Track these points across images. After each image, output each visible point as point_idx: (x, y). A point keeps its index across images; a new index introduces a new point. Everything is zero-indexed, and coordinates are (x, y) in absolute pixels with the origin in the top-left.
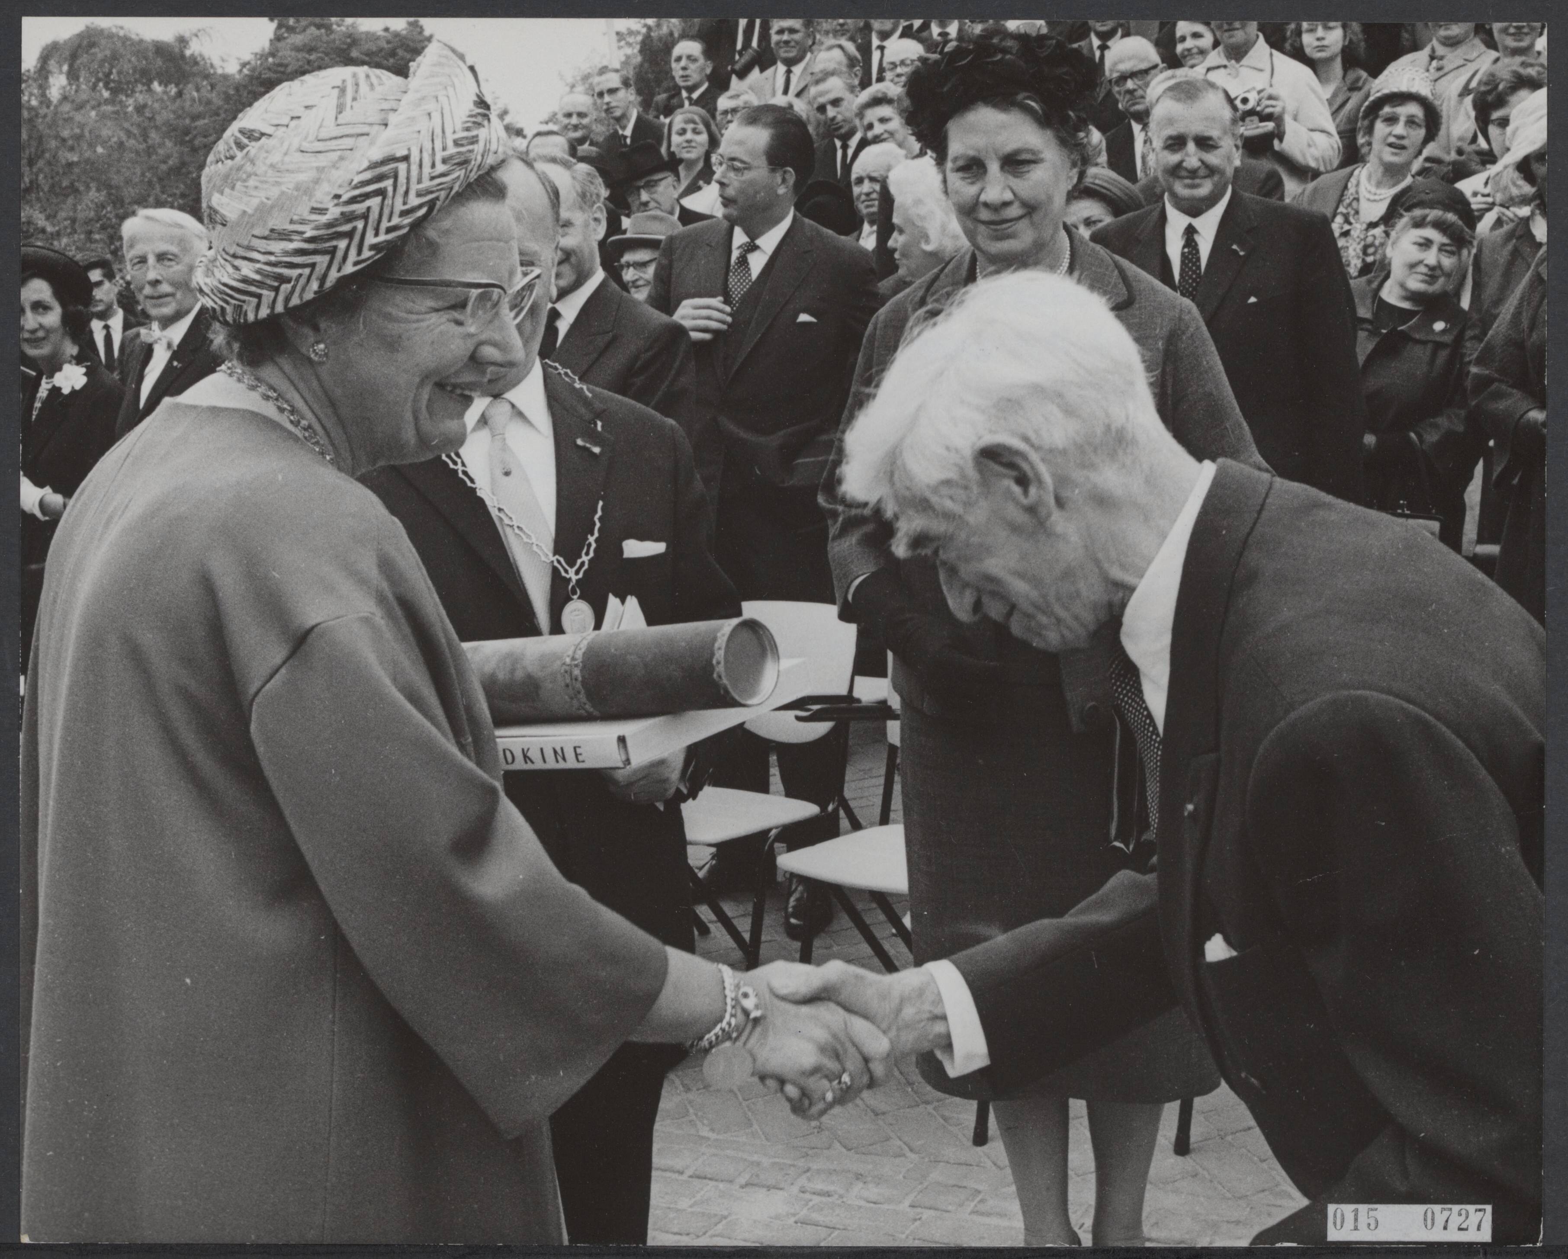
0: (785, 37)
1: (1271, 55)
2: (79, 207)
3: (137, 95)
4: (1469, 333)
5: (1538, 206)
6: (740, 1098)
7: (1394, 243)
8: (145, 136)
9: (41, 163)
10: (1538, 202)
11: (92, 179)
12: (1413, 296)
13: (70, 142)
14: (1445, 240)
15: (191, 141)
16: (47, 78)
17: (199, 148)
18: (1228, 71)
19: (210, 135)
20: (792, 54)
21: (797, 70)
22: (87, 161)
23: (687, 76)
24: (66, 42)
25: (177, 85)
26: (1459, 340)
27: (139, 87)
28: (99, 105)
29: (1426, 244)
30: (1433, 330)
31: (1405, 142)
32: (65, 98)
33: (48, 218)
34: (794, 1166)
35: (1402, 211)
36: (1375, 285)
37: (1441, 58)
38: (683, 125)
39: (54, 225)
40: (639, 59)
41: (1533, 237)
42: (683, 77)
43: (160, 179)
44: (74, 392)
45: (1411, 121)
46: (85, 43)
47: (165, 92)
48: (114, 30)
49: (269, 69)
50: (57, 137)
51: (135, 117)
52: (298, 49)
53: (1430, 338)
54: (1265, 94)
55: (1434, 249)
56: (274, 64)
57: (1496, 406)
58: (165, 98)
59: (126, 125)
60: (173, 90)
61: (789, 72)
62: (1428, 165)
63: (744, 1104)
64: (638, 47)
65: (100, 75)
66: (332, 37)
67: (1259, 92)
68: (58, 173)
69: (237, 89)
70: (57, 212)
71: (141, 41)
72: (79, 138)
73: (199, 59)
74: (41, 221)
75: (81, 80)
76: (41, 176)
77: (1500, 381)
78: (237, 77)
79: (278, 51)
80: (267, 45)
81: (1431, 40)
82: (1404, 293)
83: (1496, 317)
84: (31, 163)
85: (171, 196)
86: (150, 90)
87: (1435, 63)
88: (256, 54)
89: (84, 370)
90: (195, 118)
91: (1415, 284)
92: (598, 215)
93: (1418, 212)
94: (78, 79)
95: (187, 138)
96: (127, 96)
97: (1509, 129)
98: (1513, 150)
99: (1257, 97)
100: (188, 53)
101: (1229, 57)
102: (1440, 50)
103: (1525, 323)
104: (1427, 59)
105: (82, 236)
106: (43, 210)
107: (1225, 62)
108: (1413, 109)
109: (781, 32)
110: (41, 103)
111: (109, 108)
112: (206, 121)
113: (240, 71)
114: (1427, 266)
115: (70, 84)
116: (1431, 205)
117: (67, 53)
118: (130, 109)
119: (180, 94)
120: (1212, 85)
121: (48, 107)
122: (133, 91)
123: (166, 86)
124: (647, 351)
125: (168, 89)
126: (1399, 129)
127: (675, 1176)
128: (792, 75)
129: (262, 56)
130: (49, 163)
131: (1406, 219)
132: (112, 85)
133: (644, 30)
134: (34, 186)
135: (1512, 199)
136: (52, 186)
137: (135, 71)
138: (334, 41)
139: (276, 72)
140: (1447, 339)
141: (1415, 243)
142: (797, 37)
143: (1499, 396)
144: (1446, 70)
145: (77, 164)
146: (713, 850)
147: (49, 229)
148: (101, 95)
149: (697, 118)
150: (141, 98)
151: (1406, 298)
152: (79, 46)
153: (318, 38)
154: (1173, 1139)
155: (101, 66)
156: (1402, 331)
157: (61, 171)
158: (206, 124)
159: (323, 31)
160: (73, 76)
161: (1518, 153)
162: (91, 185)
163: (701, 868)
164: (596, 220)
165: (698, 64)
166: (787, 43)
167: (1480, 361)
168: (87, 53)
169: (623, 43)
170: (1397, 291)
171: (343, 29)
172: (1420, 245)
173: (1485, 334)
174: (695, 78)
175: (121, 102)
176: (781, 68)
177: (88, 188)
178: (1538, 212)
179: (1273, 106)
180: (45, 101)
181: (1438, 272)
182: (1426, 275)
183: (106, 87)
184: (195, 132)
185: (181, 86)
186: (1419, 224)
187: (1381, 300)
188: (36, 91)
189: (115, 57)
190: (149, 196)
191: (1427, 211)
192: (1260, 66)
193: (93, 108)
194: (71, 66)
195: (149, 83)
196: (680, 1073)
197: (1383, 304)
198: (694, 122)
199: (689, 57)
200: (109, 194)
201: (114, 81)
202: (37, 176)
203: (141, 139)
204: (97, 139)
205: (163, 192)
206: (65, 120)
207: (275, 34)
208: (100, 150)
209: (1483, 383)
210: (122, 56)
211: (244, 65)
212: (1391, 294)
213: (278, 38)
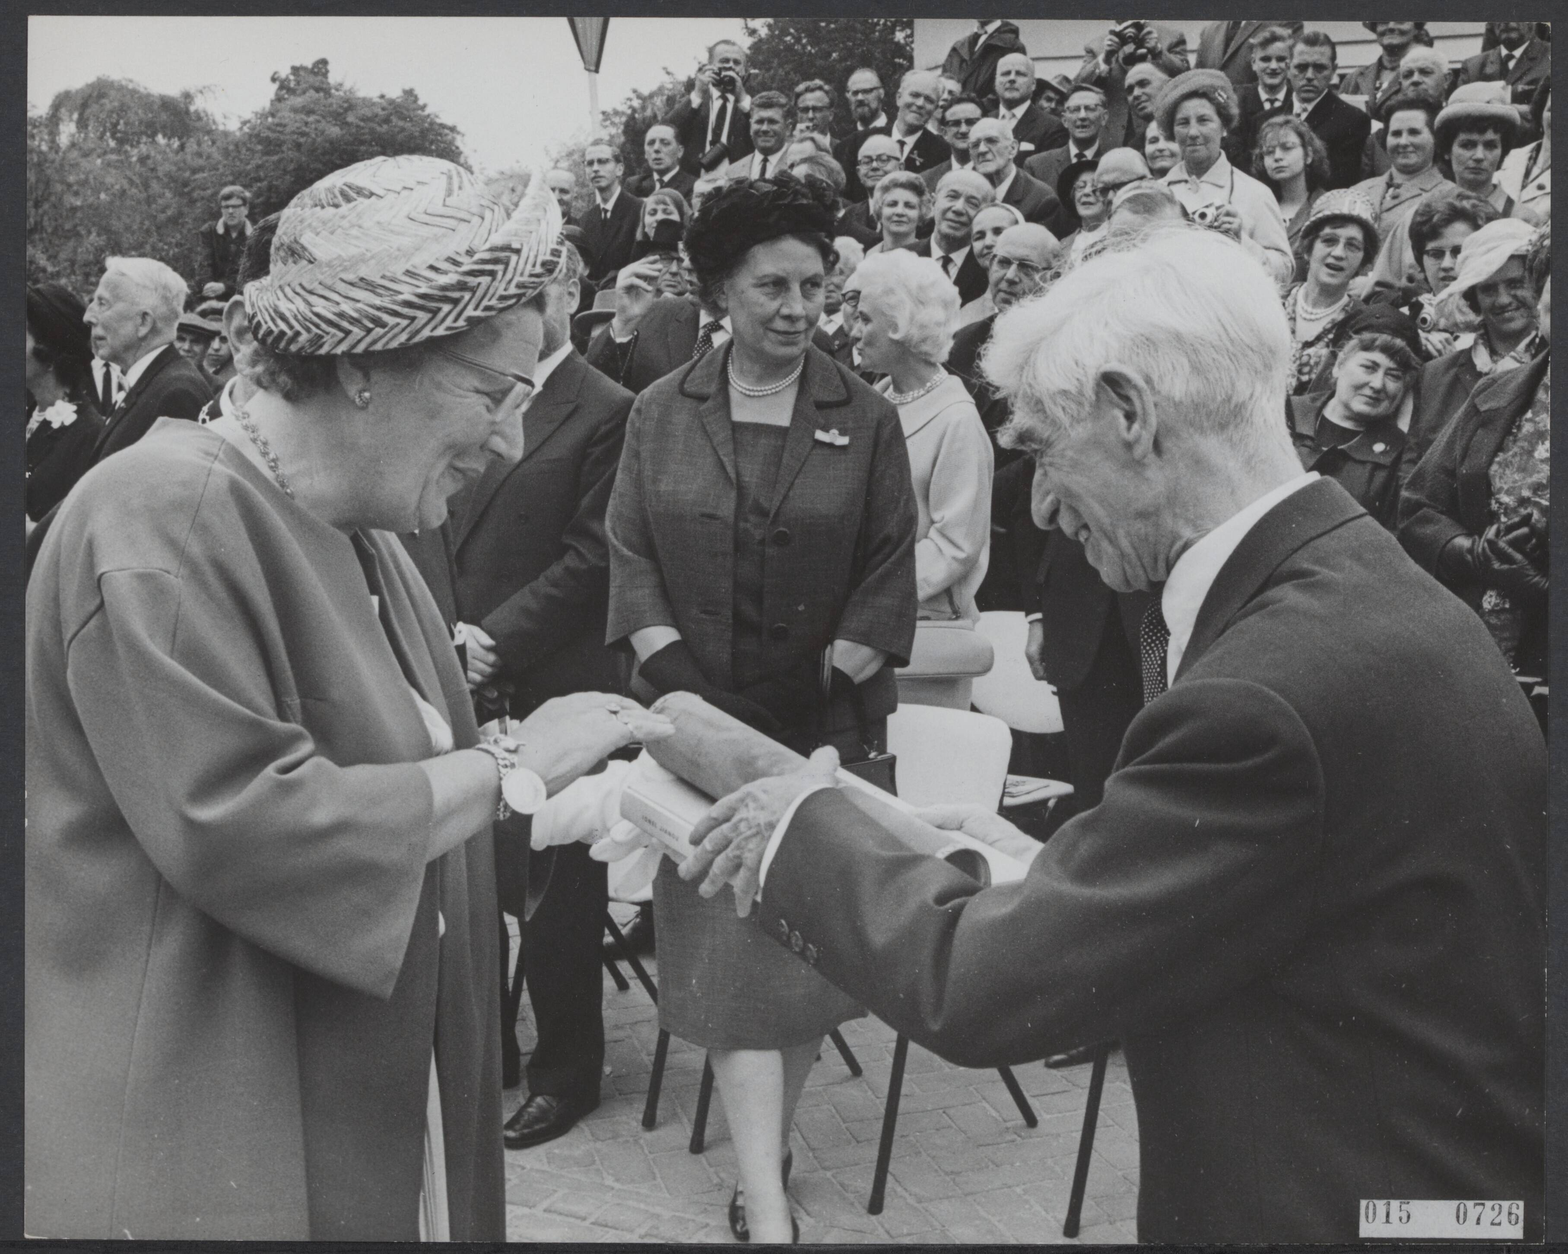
0: (765, 127)
1: (1232, 173)
2: (80, 250)
3: (142, 146)
4: (1406, 457)
5: (1481, 336)
6: (646, 1152)
7: (1341, 364)
8: (146, 186)
9: (46, 206)
10: (1482, 331)
11: (94, 224)
12: (1357, 417)
13: (75, 188)
14: (1392, 365)
15: (189, 193)
16: (57, 125)
17: (196, 201)
18: (1188, 186)
19: (208, 188)
20: (771, 143)
21: (774, 159)
22: (90, 206)
23: (659, 159)
24: (77, 92)
25: (180, 138)
26: (1397, 461)
27: (144, 139)
28: (105, 153)
29: (1373, 367)
30: (1373, 451)
31: (1342, 264)
32: (73, 145)
33: (48, 259)
34: (693, 1221)
35: (1351, 333)
36: (1318, 404)
37: (1398, 186)
38: (654, 206)
39: (54, 266)
40: (622, 139)
41: (1474, 366)
42: (656, 159)
43: (158, 228)
44: (63, 428)
45: (1350, 243)
46: (95, 94)
47: (168, 145)
48: (124, 83)
49: (269, 128)
50: (63, 182)
51: (138, 166)
52: (295, 110)
53: (1370, 459)
54: (1223, 210)
55: (1380, 373)
56: (273, 124)
57: (1423, 530)
58: (168, 150)
59: (128, 173)
60: (176, 143)
61: (765, 161)
62: (1378, 289)
63: (651, 1156)
64: (622, 127)
65: (108, 125)
66: (330, 100)
67: (1218, 208)
68: (61, 217)
69: (237, 145)
70: (58, 253)
71: (149, 95)
72: (84, 183)
73: (202, 115)
74: (42, 260)
75: (90, 128)
76: (46, 218)
77: (1429, 506)
78: (238, 134)
79: (278, 111)
80: (267, 105)
81: (1389, 167)
82: (1347, 414)
83: (1430, 442)
84: (37, 205)
85: (166, 244)
86: (154, 142)
87: (1391, 190)
88: (256, 113)
89: (75, 408)
90: (194, 171)
91: (1359, 405)
92: (573, 289)
93: (1367, 336)
94: (86, 126)
95: (186, 190)
96: (132, 146)
97: (1460, 257)
98: (1459, 279)
99: (1215, 213)
100: (192, 108)
101: (1190, 173)
102: (1399, 178)
103: (1458, 452)
104: (1384, 186)
105: (79, 278)
106: (45, 251)
107: (1185, 176)
108: (1354, 232)
109: (761, 121)
110: (51, 148)
111: (114, 157)
112: (205, 175)
113: (241, 129)
114: (1372, 388)
115: (79, 132)
116: (1379, 329)
117: (79, 102)
118: (134, 159)
119: (182, 147)
120: (1170, 199)
121: (57, 152)
122: (138, 142)
123: (169, 139)
124: (606, 423)
125: (172, 141)
126: (1338, 250)
127: (578, 1222)
128: (768, 164)
129: (262, 115)
130: (54, 206)
131: (1354, 341)
132: (119, 135)
133: (629, 112)
134: (38, 227)
135: (1456, 325)
136: (56, 229)
137: (141, 122)
138: (331, 105)
139: (274, 131)
140: (1386, 460)
141: (1362, 366)
142: (776, 127)
143: (1427, 520)
144: (1402, 198)
145: (81, 207)
146: (638, 908)
147: (50, 269)
148: (108, 145)
149: (668, 200)
150: (143, 148)
151: (1348, 418)
152: (90, 96)
153: (316, 102)
154: (1063, 1222)
155: (109, 116)
156: (1342, 450)
157: (65, 214)
158: (205, 178)
159: (322, 94)
160: (82, 124)
161: (1465, 281)
162: (93, 229)
163: (625, 925)
164: (571, 294)
165: (671, 148)
166: (765, 133)
167: (1413, 485)
168: (97, 103)
169: (608, 123)
170: (1340, 410)
171: (341, 93)
172: (1367, 367)
173: (1420, 457)
174: (667, 161)
175: (126, 152)
176: (758, 157)
177: (89, 232)
178: (1480, 341)
179: (1230, 223)
180: (54, 146)
181: (1382, 395)
182: (1370, 397)
183: (113, 136)
184: (193, 185)
185: (185, 139)
186: (1367, 347)
187: (1324, 418)
188: (46, 137)
189: (123, 109)
190: (146, 243)
191: (1376, 335)
192: (1221, 183)
193: (99, 157)
194: (81, 115)
195: (153, 135)
196: (590, 1122)
197: (1325, 423)
198: (665, 203)
199: (663, 141)
200: (109, 239)
201: (120, 132)
202: (42, 216)
203: (141, 188)
204: (101, 186)
205: (160, 241)
206: (71, 165)
207: (277, 94)
208: (103, 196)
209: (1414, 507)
210: (129, 108)
211: (244, 123)
212: (1334, 413)
213: (279, 99)
